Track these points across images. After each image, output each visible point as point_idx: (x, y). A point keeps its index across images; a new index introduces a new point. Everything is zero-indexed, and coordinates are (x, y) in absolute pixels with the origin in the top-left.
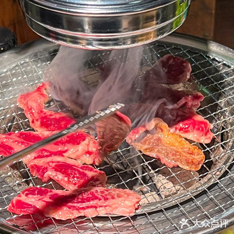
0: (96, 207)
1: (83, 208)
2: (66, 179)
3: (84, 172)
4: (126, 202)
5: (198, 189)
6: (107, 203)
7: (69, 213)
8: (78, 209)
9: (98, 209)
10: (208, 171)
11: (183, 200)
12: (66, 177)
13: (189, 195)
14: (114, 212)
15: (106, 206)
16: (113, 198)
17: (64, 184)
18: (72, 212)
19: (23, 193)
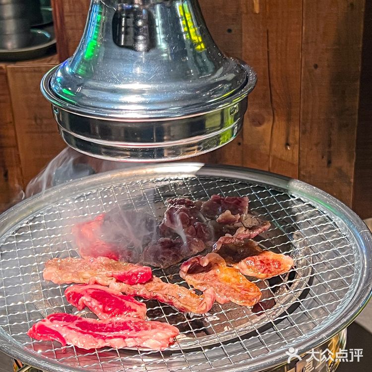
0: (124, 338)
1: (110, 338)
2: (101, 307)
3: (122, 301)
4: (159, 334)
5: (247, 328)
6: (138, 334)
7: (94, 342)
8: (104, 338)
9: (126, 340)
10: (263, 310)
11: (227, 338)
12: (101, 304)
13: (235, 334)
14: (144, 344)
15: (136, 337)
16: (146, 329)
17: (98, 311)
18: (97, 340)
19: (48, 318)
